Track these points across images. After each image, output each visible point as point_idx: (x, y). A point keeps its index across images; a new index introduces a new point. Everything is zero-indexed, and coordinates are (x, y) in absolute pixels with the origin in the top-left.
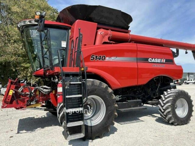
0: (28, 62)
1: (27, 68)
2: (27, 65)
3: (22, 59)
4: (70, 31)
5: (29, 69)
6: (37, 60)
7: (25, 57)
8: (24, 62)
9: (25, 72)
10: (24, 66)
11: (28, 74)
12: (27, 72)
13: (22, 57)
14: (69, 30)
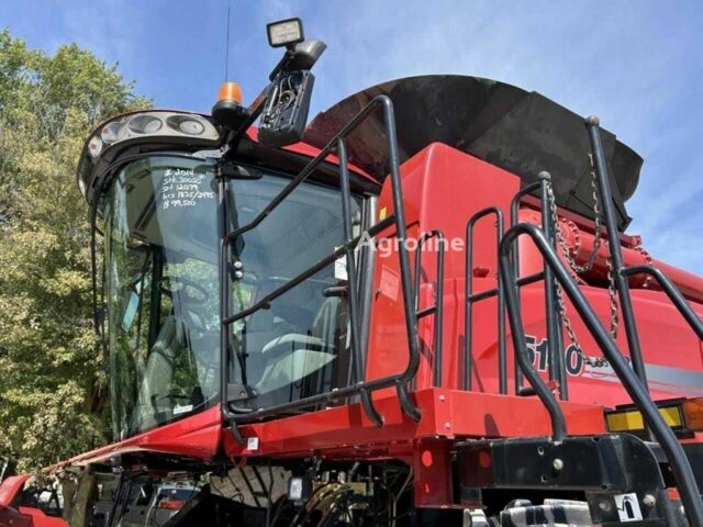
0: (38, 385)
1: (29, 411)
2: (31, 396)
3: (13, 370)
4: (373, 200)
5: (36, 415)
6: (160, 352)
7: (30, 360)
8: (19, 383)
9: (13, 429)
10: (17, 403)
11: (25, 441)
12: (22, 429)
13: (17, 359)
14: (368, 197)
